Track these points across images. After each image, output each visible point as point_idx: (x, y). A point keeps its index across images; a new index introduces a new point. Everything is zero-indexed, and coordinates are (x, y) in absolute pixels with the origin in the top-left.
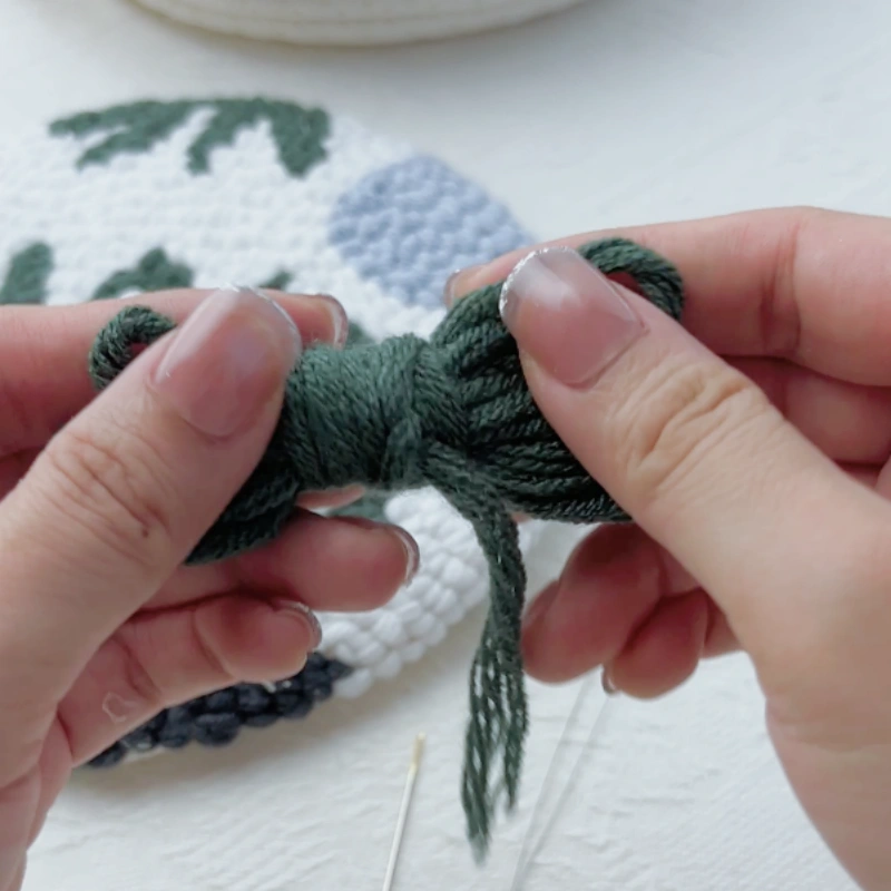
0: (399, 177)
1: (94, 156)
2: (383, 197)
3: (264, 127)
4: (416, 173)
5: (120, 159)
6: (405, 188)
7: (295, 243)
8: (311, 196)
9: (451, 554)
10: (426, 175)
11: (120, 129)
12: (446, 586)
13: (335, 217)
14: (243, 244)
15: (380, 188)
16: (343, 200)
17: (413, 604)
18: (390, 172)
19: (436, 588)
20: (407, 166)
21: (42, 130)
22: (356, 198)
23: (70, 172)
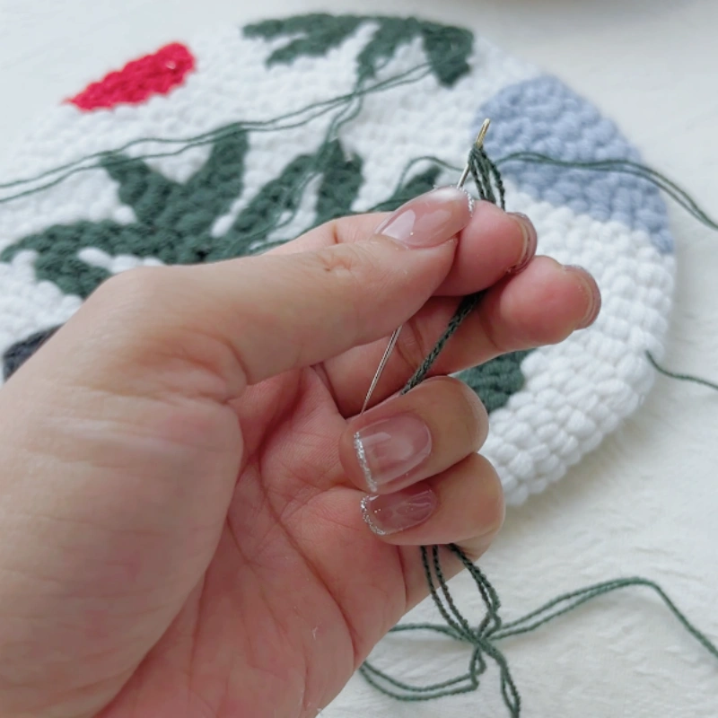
0: (530, 93)
1: (279, 57)
2: (517, 108)
3: (418, 41)
4: (543, 90)
5: (302, 61)
6: (535, 102)
7: (445, 142)
8: (458, 103)
9: (575, 407)
10: (551, 92)
11: (300, 35)
12: (570, 434)
13: (478, 121)
14: (403, 140)
15: (515, 101)
16: (484, 108)
17: (544, 446)
18: (523, 86)
19: (562, 434)
20: (536, 83)
21: (237, 33)
22: (496, 106)
23: (261, 68)
